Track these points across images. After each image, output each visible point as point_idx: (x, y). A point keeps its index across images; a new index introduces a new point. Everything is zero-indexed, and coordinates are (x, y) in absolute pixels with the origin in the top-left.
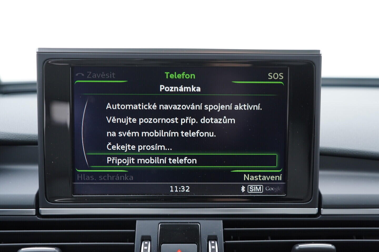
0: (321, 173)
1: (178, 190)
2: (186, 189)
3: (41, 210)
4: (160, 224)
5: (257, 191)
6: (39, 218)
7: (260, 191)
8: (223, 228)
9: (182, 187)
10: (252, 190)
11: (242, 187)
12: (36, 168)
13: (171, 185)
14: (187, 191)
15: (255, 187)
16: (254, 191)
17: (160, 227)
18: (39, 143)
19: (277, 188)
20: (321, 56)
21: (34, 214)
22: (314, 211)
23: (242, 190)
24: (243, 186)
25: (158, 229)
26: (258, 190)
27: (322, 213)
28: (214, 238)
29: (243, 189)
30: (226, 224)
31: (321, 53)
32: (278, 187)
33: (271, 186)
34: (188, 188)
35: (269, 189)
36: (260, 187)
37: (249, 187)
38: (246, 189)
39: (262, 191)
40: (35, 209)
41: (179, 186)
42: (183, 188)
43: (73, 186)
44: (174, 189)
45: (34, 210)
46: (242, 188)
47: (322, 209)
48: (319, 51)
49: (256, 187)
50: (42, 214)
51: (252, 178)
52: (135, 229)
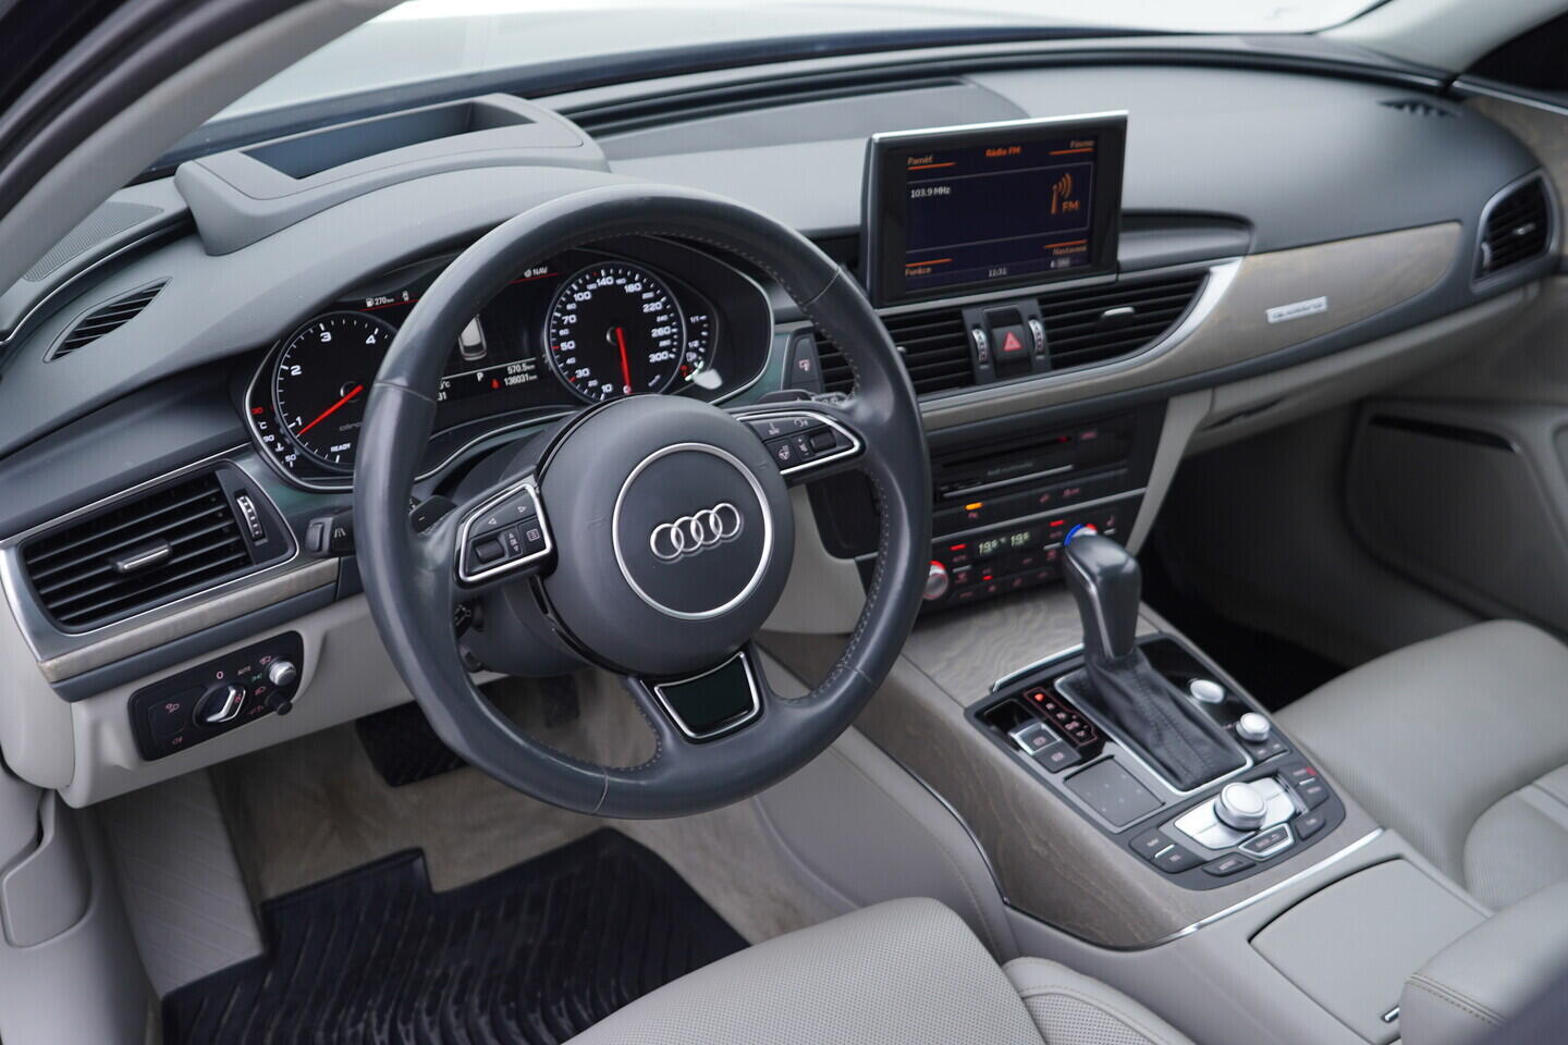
0: (1122, 236)
1: (996, 273)
4: (983, 311)
5: (1063, 265)
8: (1039, 306)
9: (999, 270)
10: (1060, 264)
13: (990, 269)
17: (985, 314)
19: (1081, 259)
20: (1128, 121)
22: (1112, 278)
25: (983, 316)
26: (1066, 264)
27: (1119, 280)
28: (1033, 317)
29: (1052, 264)
30: (1039, 303)
31: (1128, 118)
32: (1083, 258)
33: (1077, 258)
34: (1005, 270)
35: (1075, 261)
36: (1066, 261)
37: (1058, 262)
38: (1055, 264)
41: (996, 269)
43: (906, 282)
44: (993, 273)
47: (1118, 275)
48: (1128, 116)
49: (1064, 261)
51: (1062, 252)
52: (963, 319)
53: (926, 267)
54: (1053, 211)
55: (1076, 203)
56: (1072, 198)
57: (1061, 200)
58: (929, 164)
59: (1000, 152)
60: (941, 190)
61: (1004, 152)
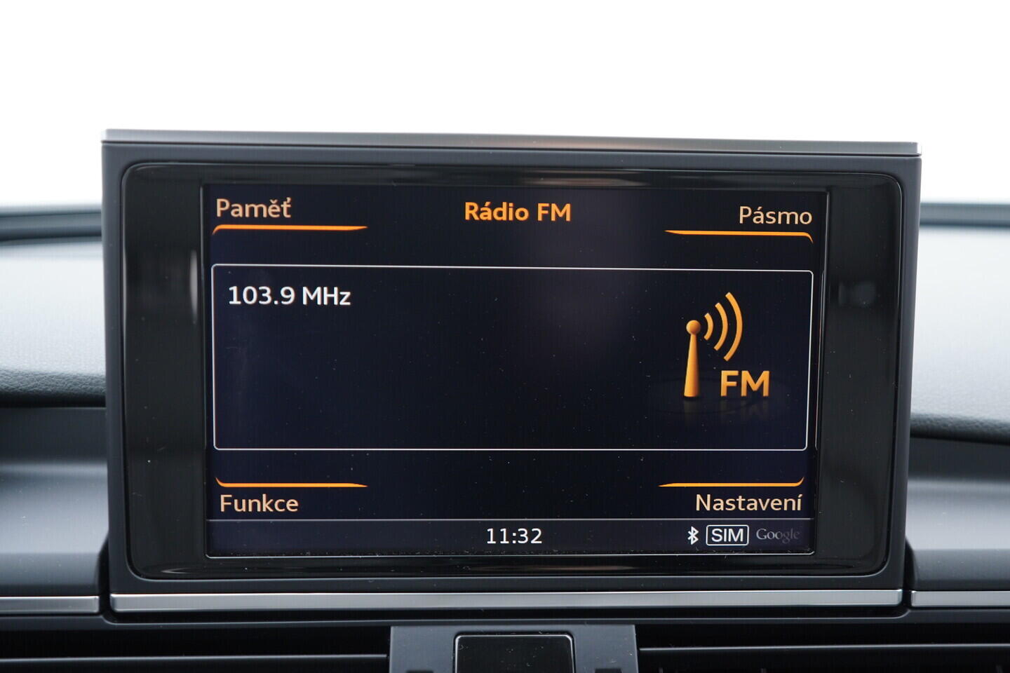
1: (510, 538)
2: (531, 537)
3: (114, 599)
4: (459, 637)
5: (733, 541)
6: (109, 621)
7: (742, 540)
8: (638, 649)
9: (520, 530)
10: (718, 538)
11: (691, 531)
12: (101, 471)
13: (490, 525)
14: (533, 542)
15: (725, 530)
16: (725, 540)
17: (459, 647)
18: (108, 401)
19: (788, 535)
20: (920, 160)
21: (96, 609)
22: (891, 597)
23: (689, 538)
24: (693, 529)
25: (452, 652)
26: (736, 540)
27: (914, 604)
30: (644, 637)
31: (919, 152)
32: (792, 530)
33: (772, 527)
34: (537, 532)
35: (767, 536)
36: (741, 531)
37: (711, 529)
38: (701, 536)
39: (745, 541)
40: (97, 597)
41: (512, 528)
42: (523, 532)
43: (209, 528)
44: (498, 536)
45: (95, 599)
46: (689, 532)
47: (913, 592)
48: (914, 145)
49: (731, 530)
50: (119, 609)
51: (720, 505)
52: (387, 652)
53: (288, 494)
54: (689, 391)
55: (765, 376)
56: (747, 360)
57: (710, 363)
58: (281, 220)
59: (507, 212)
60: (321, 295)
61: (523, 214)
